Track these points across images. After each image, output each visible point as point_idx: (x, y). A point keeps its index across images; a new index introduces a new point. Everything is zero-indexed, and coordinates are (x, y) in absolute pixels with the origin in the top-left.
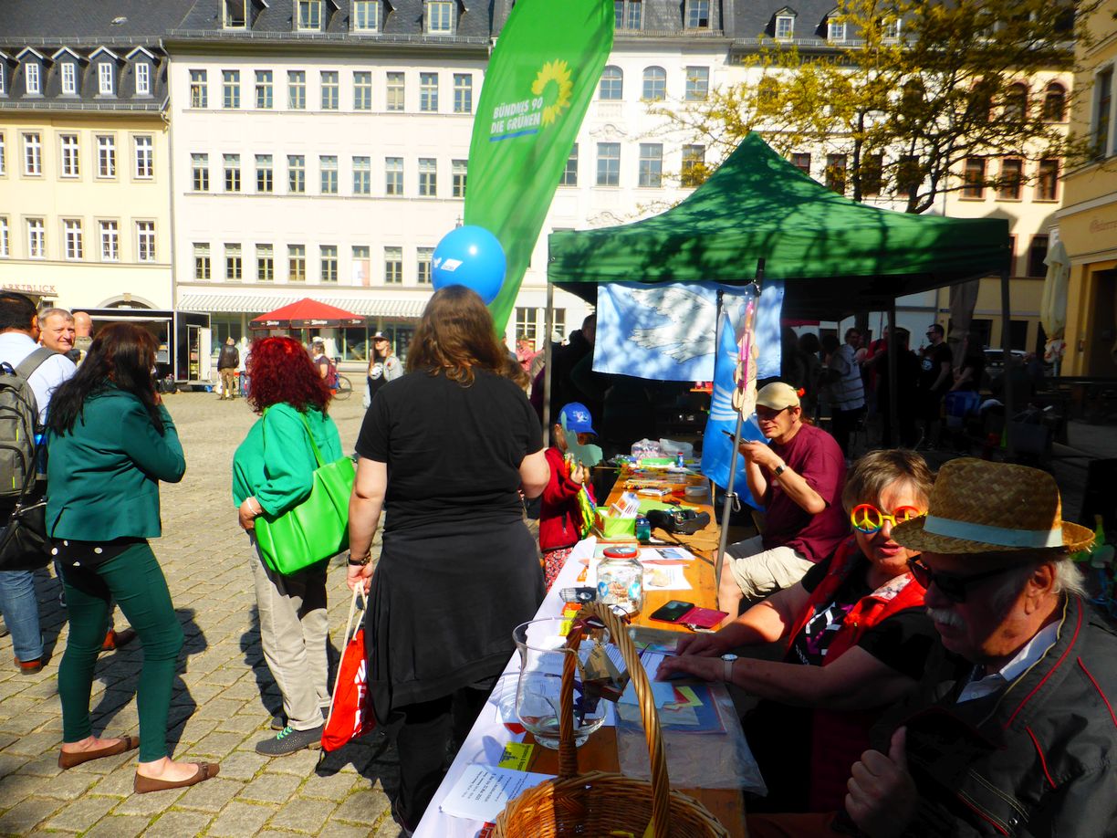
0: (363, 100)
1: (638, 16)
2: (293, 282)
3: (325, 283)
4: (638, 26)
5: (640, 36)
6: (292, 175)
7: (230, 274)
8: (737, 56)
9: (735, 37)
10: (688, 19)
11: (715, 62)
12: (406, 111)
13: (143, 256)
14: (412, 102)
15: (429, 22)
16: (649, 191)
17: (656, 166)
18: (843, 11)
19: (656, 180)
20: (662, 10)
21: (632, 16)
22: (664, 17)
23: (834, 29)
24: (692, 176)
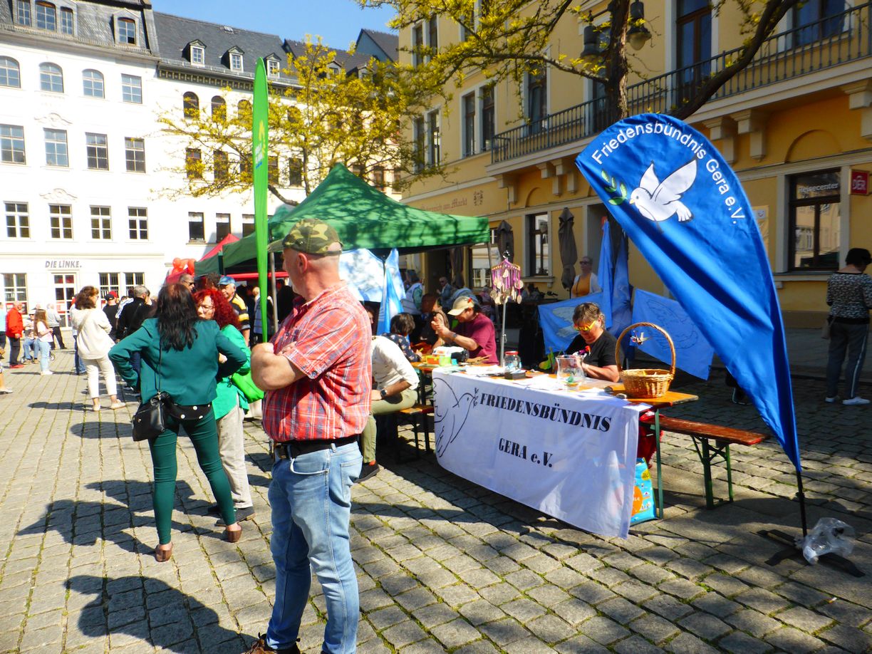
1: (70, 24)
4: (71, 32)
5: (76, 42)
8: (165, 72)
9: (161, 56)
10: (118, 36)
11: (148, 74)
16: (98, 173)
17: (103, 152)
18: (239, 50)
19: (104, 165)
20: (93, 23)
21: (64, 23)
22: (95, 30)
23: (234, 62)
24: (136, 162)
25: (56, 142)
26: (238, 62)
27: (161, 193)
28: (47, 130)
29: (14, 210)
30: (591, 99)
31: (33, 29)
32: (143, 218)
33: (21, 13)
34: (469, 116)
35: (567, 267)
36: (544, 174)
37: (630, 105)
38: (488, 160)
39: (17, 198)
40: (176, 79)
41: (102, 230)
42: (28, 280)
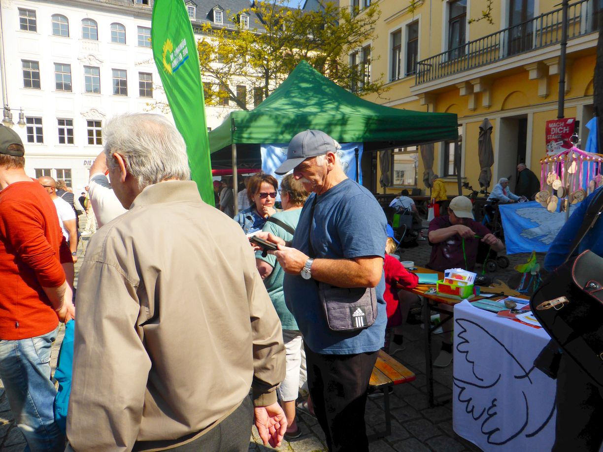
16: (121, 98)
17: (124, 83)
18: (220, 8)
19: (124, 92)
23: (217, 17)
24: (146, 90)
25: (92, 76)
26: (219, 17)
27: (155, 106)
28: (85, 67)
29: (63, 124)
30: (508, 27)
34: (396, 48)
35: (485, 169)
36: (463, 92)
37: (538, 33)
38: (413, 82)
39: (65, 116)
42: (73, 174)
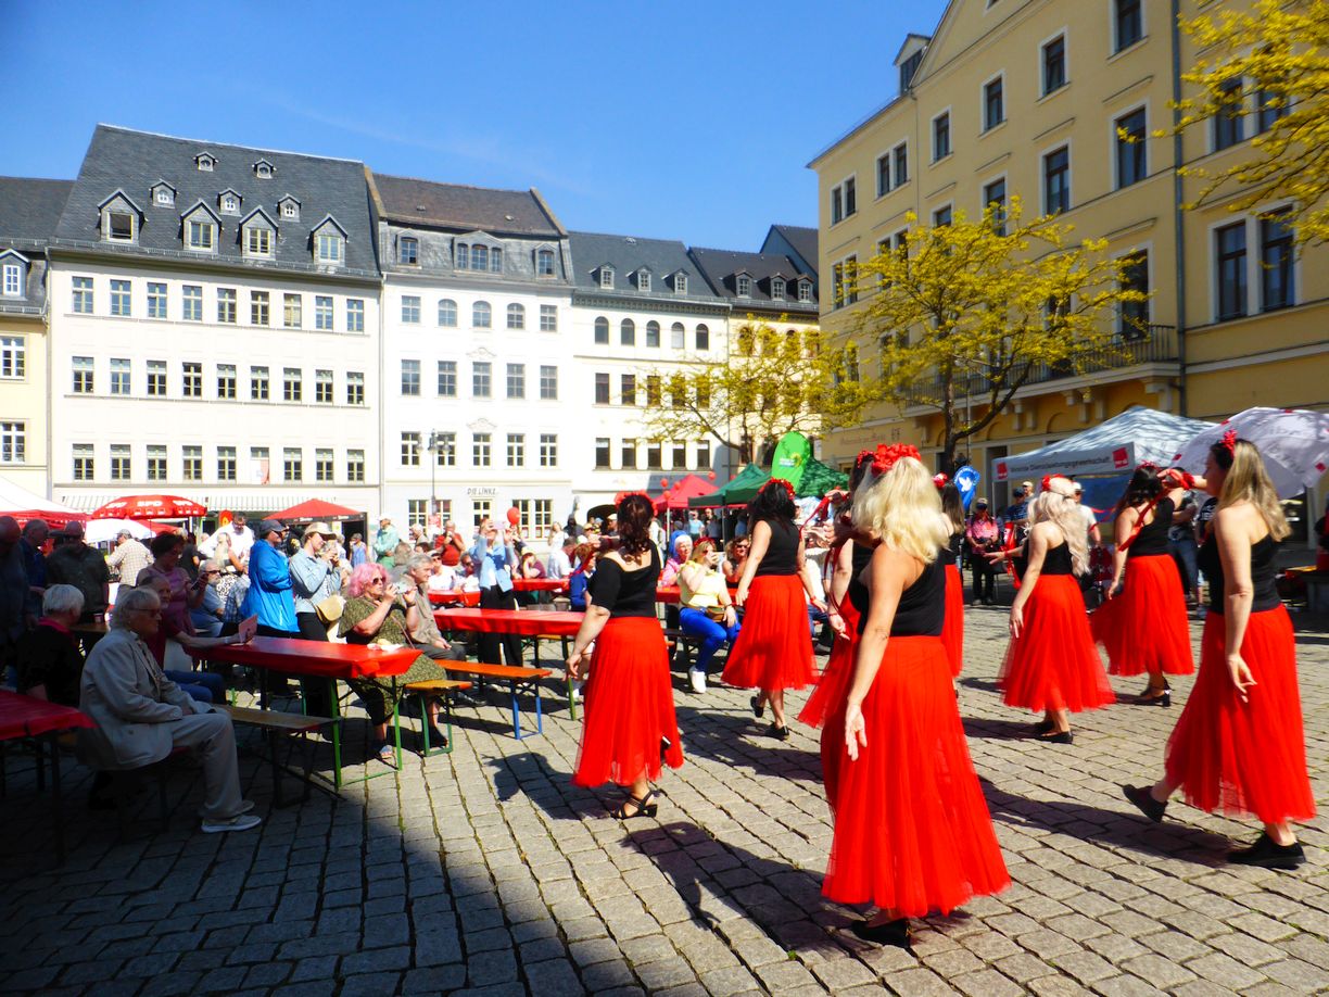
0: (261, 315)
1: (499, 263)
2: (188, 482)
3: (222, 481)
4: (498, 270)
5: (502, 280)
6: (187, 380)
7: (115, 474)
8: (580, 300)
9: (578, 285)
10: (537, 270)
11: (563, 304)
12: (304, 328)
13: (7, 457)
14: (309, 321)
15: (318, 252)
16: (516, 402)
17: (521, 382)
18: (648, 269)
19: (520, 393)
20: (516, 259)
21: (494, 262)
22: (519, 265)
23: (643, 282)
24: (549, 389)
25: (481, 375)
26: (646, 282)
28: (475, 364)
29: (443, 440)
31: (469, 272)
32: (553, 444)
33: (460, 258)
38: (906, 403)
39: (447, 428)
40: (589, 306)
41: (516, 457)
42: (453, 506)
